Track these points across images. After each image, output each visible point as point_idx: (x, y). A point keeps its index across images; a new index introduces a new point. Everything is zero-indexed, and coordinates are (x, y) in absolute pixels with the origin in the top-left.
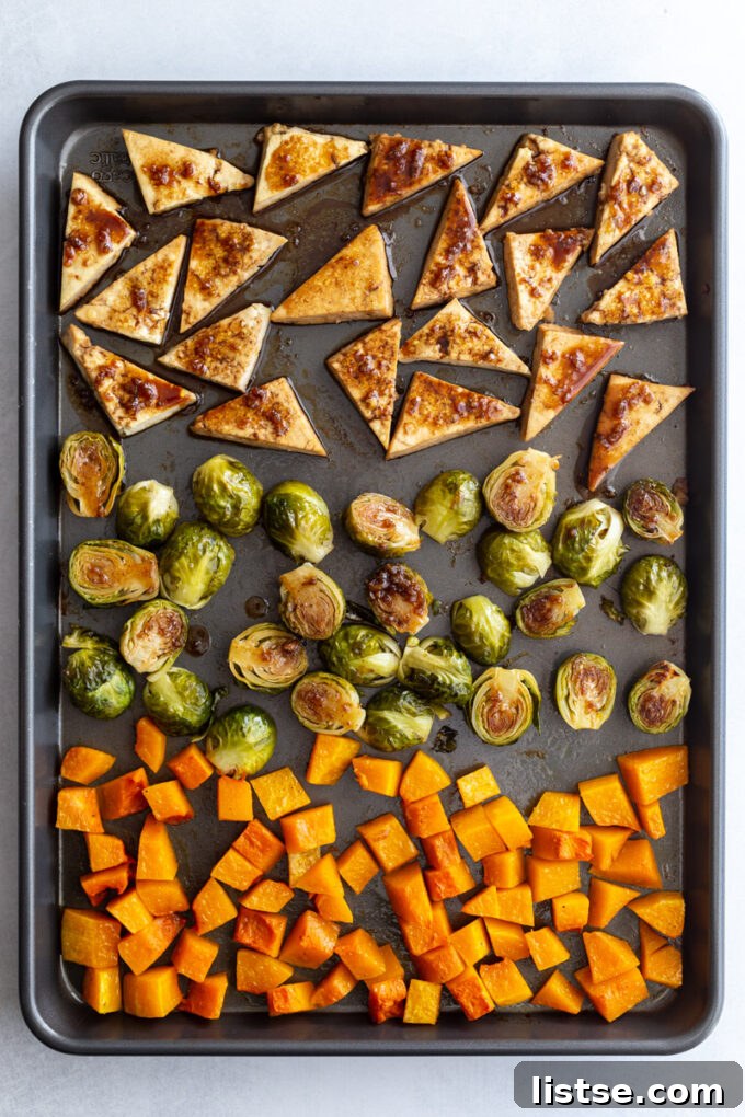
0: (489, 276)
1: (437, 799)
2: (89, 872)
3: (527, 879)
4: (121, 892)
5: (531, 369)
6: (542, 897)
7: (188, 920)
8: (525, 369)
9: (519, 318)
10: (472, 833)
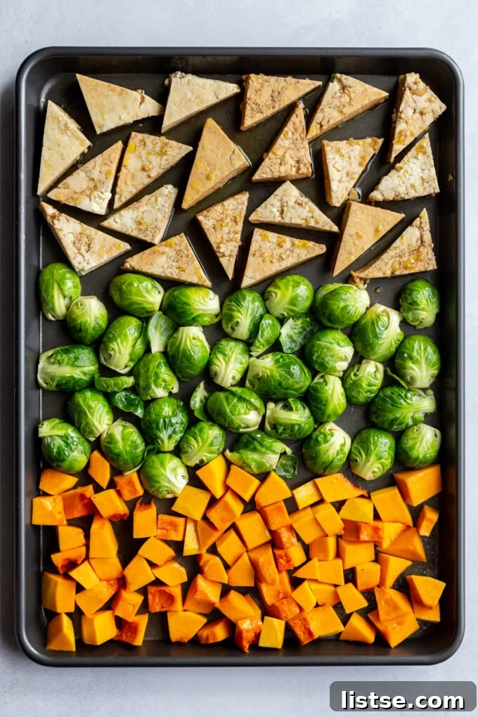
0: (308, 169)
1: (283, 503)
2: (57, 550)
3: (339, 554)
4: (79, 563)
5: (339, 229)
6: (348, 566)
7: (122, 582)
8: (335, 229)
9: (331, 198)
10: (303, 522)
